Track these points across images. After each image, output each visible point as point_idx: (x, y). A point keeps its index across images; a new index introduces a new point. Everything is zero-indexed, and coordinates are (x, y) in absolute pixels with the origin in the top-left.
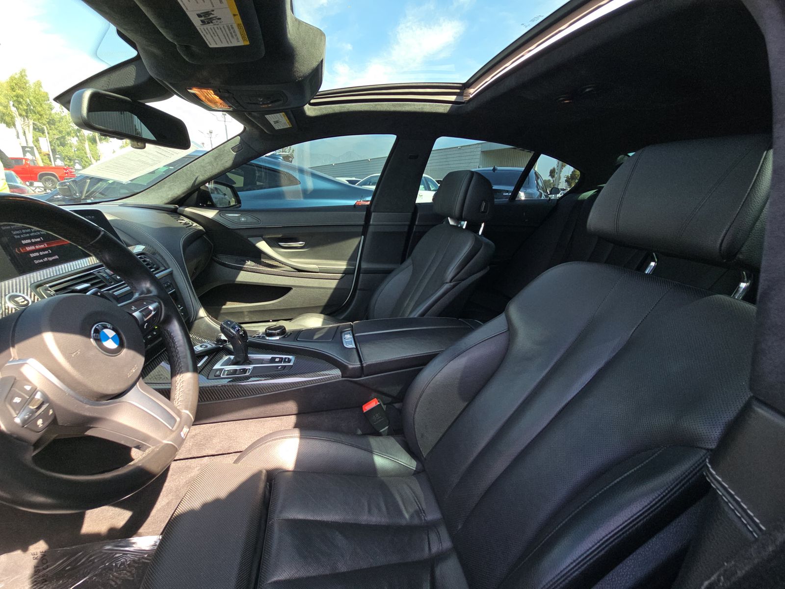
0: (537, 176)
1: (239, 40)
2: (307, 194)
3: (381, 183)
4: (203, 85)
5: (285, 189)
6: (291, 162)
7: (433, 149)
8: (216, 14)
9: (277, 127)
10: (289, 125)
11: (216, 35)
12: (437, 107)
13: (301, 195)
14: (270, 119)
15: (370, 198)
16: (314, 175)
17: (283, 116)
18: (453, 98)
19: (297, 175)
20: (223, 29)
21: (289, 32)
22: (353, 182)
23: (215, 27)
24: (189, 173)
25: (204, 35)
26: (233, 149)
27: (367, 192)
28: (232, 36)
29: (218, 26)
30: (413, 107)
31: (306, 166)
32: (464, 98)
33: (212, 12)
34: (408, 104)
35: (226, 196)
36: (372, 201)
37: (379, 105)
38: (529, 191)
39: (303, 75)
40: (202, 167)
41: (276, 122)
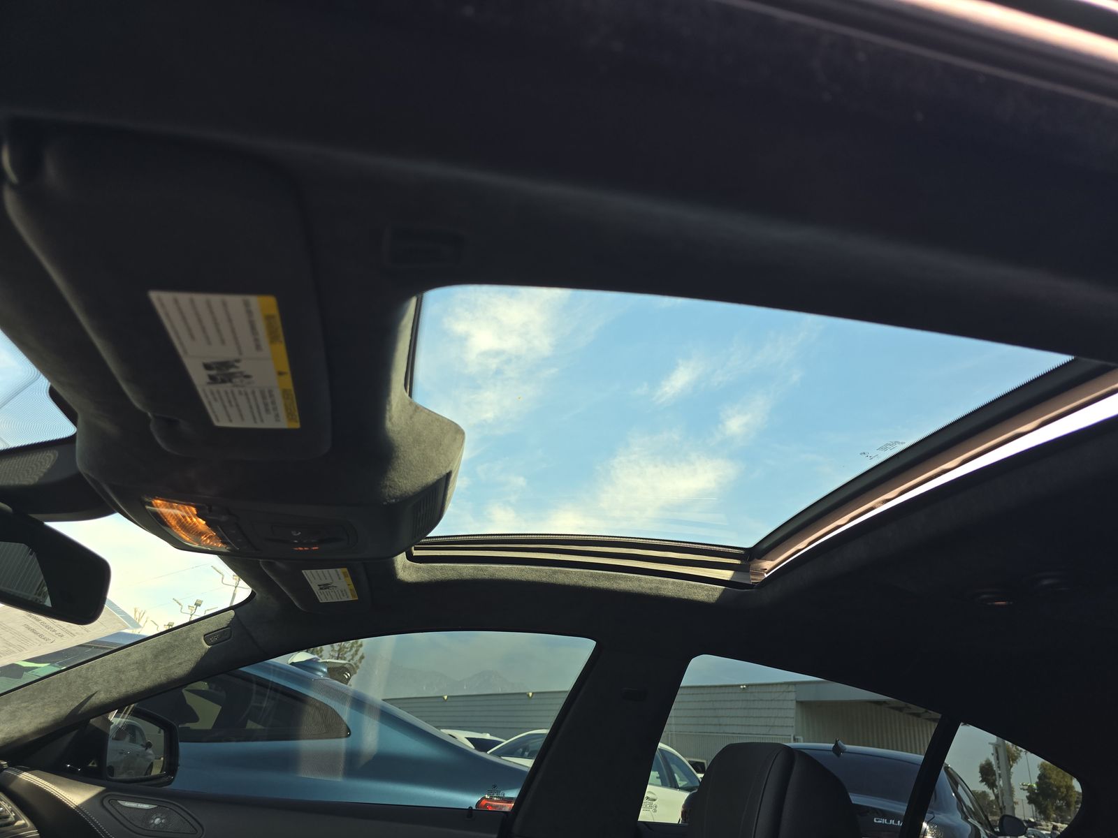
0: (955, 781)
1: (281, 418)
2: (357, 765)
3: (547, 753)
4: (176, 495)
5: (306, 745)
6: (347, 681)
7: (683, 684)
8: (243, 367)
9: (324, 597)
10: (353, 596)
11: (233, 403)
12: (692, 590)
13: (342, 766)
14: (312, 579)
15: (513, 794)
16: (386, 717)
17: (342, 576)
18: (727, 575)
19: (345, 712)
20: (251, 397)
21: (390, 420)
22: (481, 745)
23: (236, 390)
24: (80, 681)
25: (210, 403)
26: (207, 637)
27: (511, 775)
28: (267, 411)
29: (242, 389)
30: (637, 583)
31: (376, 693)
32: (752, 577)
33: (237, 364)
34: (625, 577)
35: (150, 751)
36: (519, 801)
37: (561, 572)
38: (941, 817)
39: (401, 495)
40: (117, 671)
41: (325, 587)
